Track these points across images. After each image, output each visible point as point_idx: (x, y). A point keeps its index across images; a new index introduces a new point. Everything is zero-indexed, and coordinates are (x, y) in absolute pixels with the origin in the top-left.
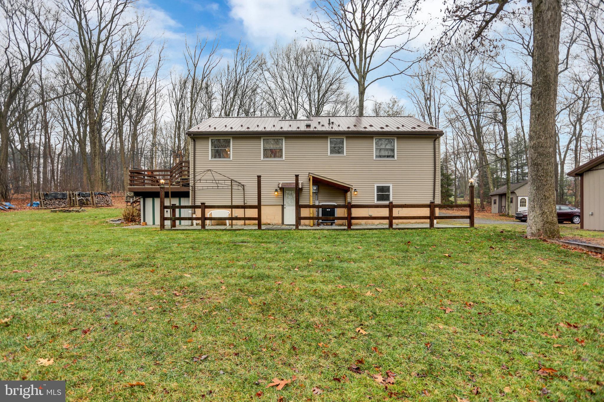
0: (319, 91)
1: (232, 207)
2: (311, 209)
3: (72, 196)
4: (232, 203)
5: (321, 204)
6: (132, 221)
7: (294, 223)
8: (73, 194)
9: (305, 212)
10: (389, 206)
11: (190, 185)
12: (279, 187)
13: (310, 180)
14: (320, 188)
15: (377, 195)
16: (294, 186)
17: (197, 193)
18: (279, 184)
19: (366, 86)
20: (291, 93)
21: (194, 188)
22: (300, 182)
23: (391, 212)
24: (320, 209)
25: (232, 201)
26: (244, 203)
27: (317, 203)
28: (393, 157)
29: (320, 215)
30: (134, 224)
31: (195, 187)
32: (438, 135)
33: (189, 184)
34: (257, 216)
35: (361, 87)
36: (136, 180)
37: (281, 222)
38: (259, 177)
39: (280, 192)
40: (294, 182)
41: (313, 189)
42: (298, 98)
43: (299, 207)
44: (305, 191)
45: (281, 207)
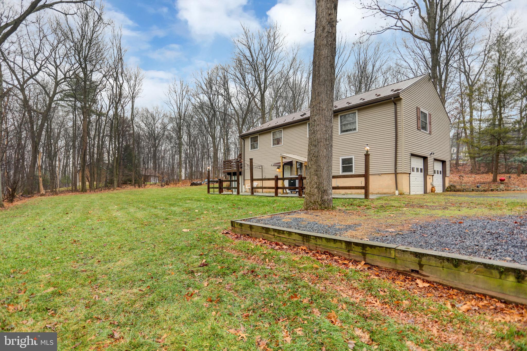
1: (262, 180)
15: (342, 167)
28: (355, 129)
32: (393, 99)
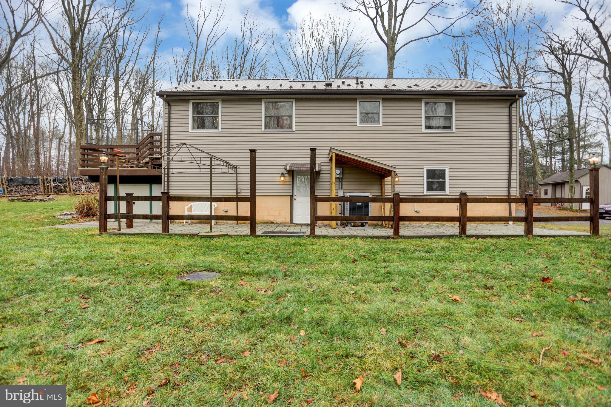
0: (336, 65)
1: (211, 199)
2: (334, 204)
3: (45, 182)
4: (211, 192)
5: (348, 195)
6: (87, 215)
7: (308, 221)
8: (47, 179)
9: (324, 209)
10: (460, 199)
11: (163, 167)
12: (286, 169)
13: (331, 160)
14: (345, 172)
15: (428, 182)
16: (308, 168)
17: (172, 177)
18: (286, 166)
19: (396, 50)
20: (305, 70)
21: (168, 171)
22: (317, 163)
23: (463, 209)
24: (347, 204)
25: (211, 190)
26: (237, 193)
27: (341, 194)
28: (450, 127)
29: (347, 214)
30: (88, 219)
31: (168, 169)
32: (517, 97)
33: (161, 165)
34: (248, 214)
35: (391, 52)
36: (91, 160)
37: (288, 220)
38: (253, 152)
39: (288, 178)
40: (309, 162)
41: (336, 172)
42: (313, 75)
43: (315, 199)
44: (324, 176)
45: (289, 198)
